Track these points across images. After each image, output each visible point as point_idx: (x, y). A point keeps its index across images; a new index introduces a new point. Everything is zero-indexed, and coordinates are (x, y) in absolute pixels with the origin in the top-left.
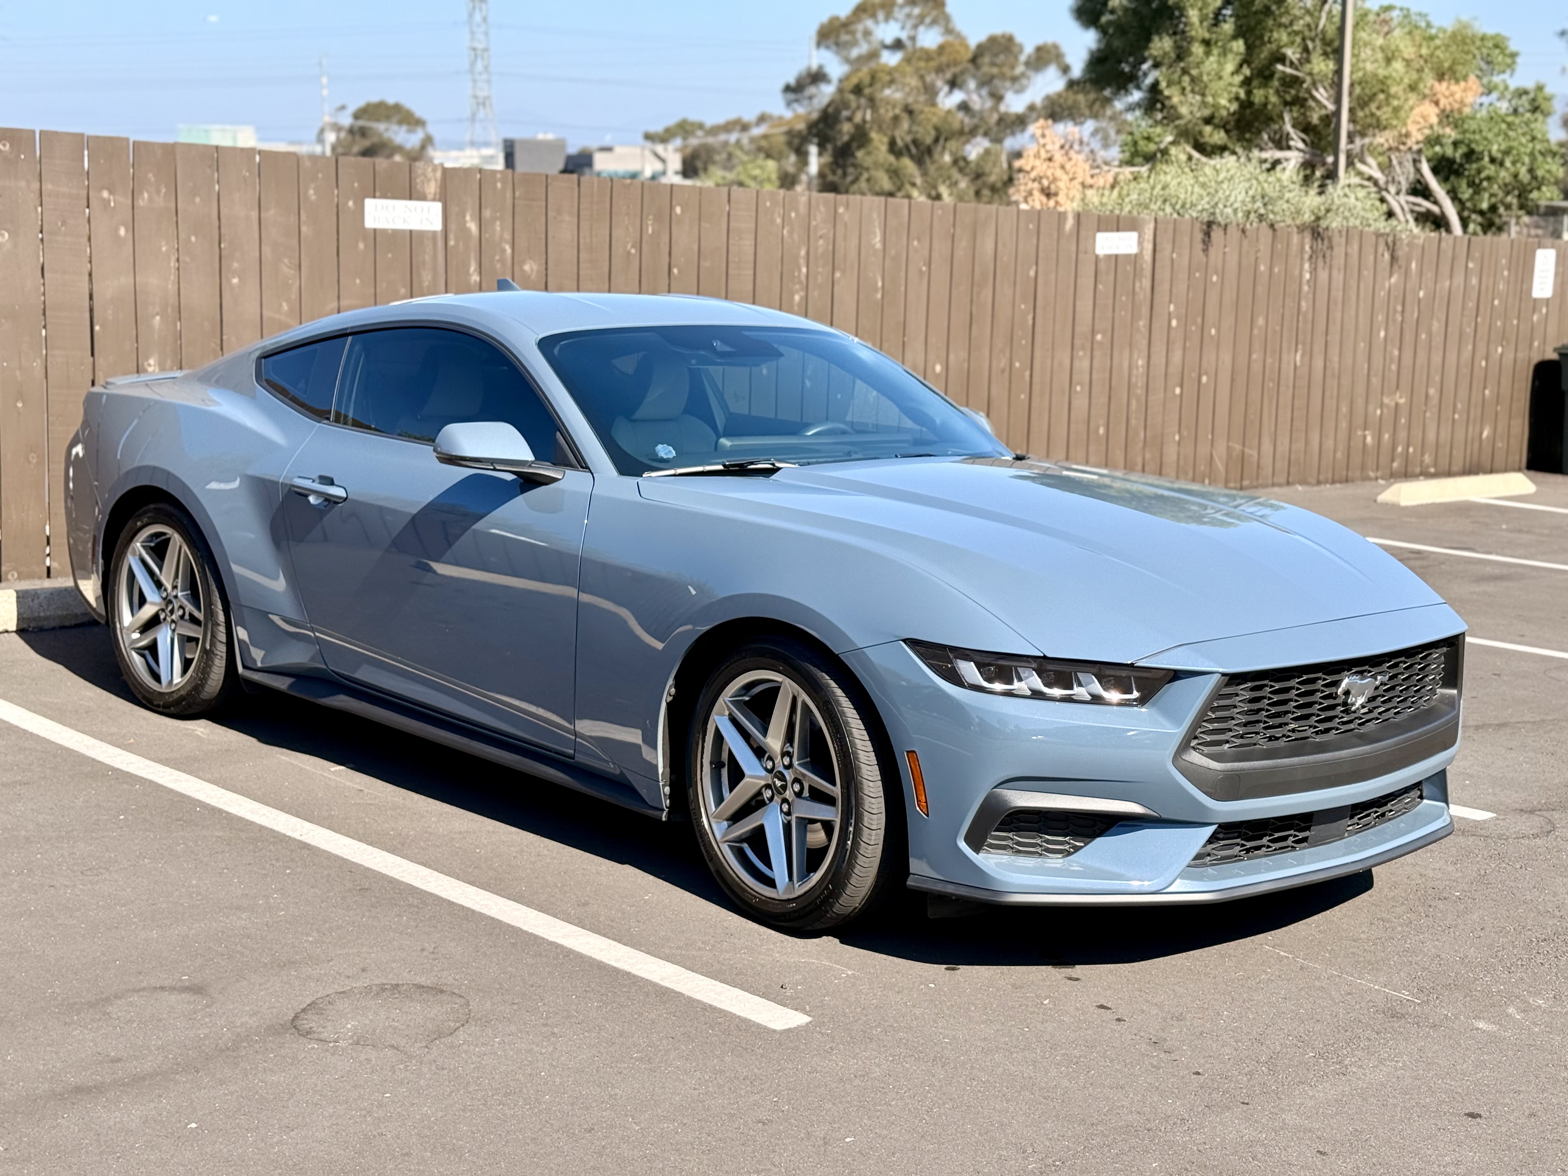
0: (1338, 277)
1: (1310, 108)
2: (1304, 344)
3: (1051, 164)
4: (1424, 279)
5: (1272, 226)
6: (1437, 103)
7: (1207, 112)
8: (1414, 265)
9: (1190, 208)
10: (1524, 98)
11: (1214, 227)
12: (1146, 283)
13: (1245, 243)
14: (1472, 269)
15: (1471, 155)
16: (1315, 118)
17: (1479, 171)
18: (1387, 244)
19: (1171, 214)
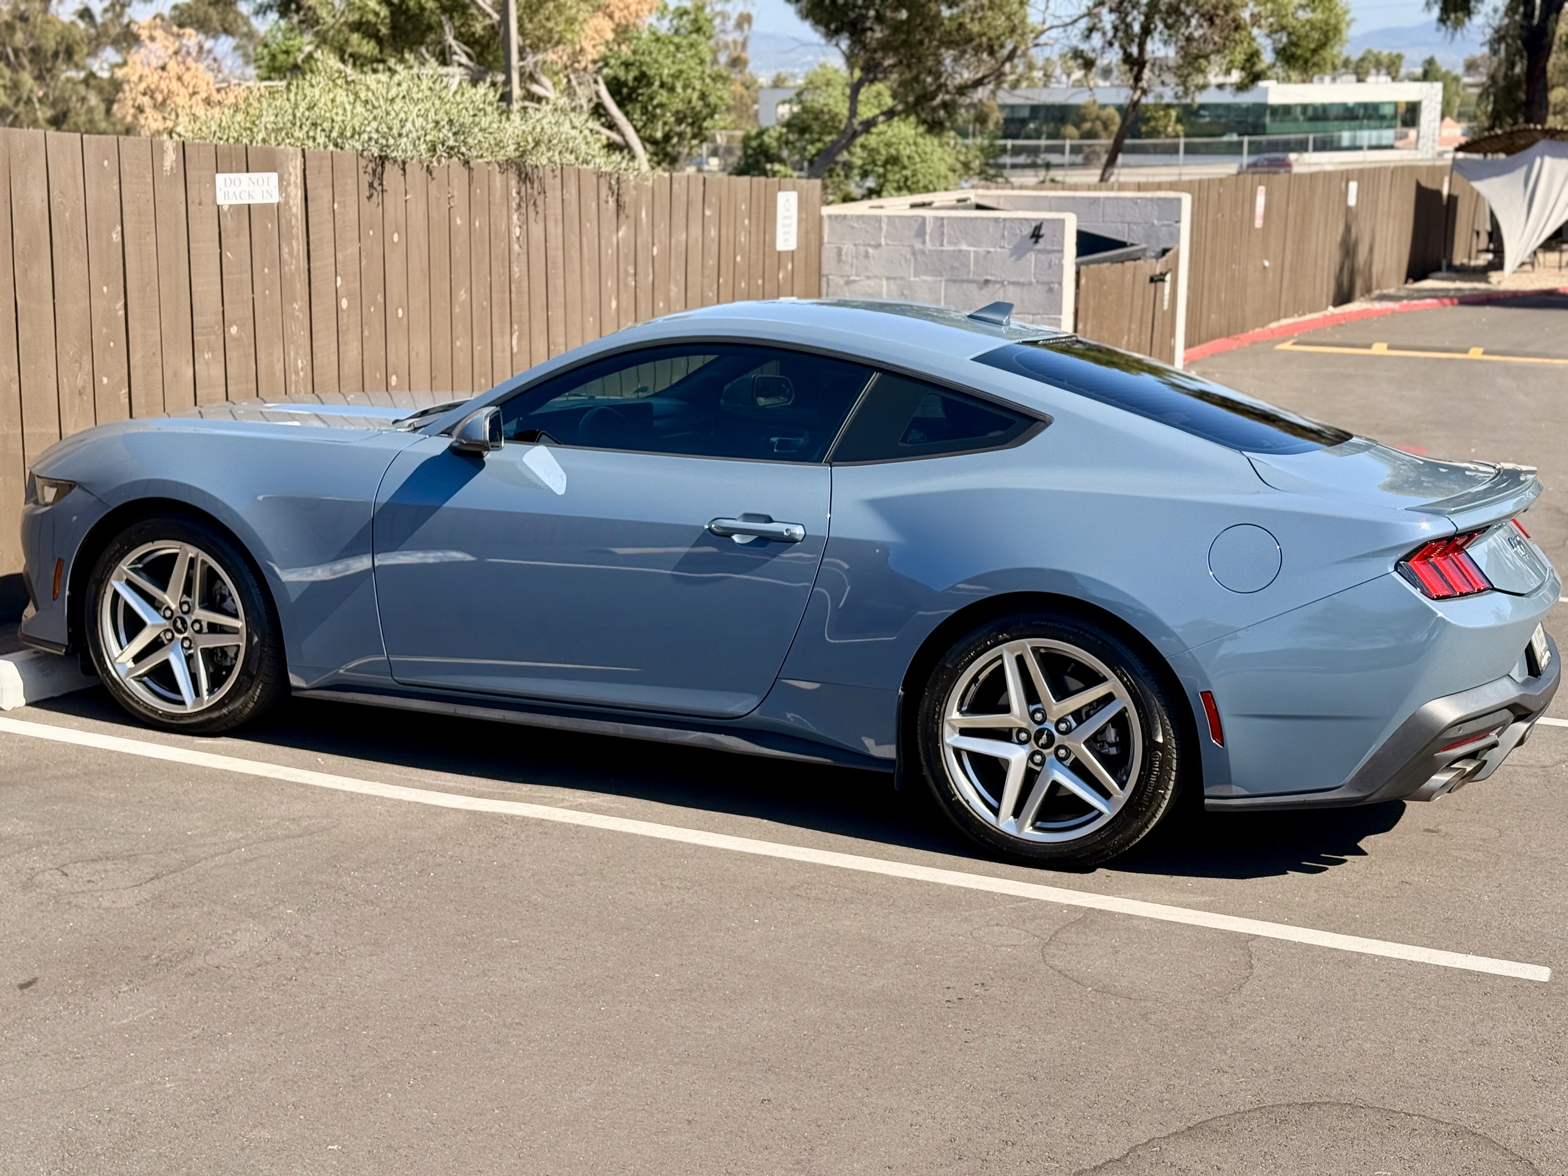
0: (555, 231)
1: (474, 18)
2: (520, 324)
3: (165, 74)
4: (656, 230)
5: (467, 163)
6: (611, 17)
7: (354, 17)
8: (644, 214)
9: (352, 136)
10: (685, 18)
11: (388, 165)
12: (299, 246)
13: (433, 186)
14: (709, 217)
15: (643, 79)
16: (478, 28)
17: (651, 99)
18: (610, 188)
19: (325, 147)
